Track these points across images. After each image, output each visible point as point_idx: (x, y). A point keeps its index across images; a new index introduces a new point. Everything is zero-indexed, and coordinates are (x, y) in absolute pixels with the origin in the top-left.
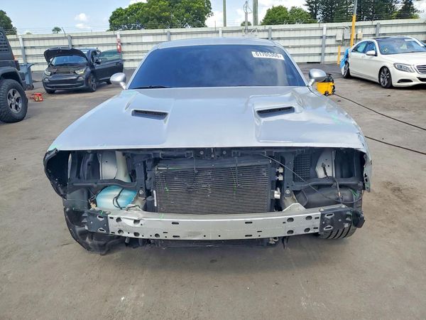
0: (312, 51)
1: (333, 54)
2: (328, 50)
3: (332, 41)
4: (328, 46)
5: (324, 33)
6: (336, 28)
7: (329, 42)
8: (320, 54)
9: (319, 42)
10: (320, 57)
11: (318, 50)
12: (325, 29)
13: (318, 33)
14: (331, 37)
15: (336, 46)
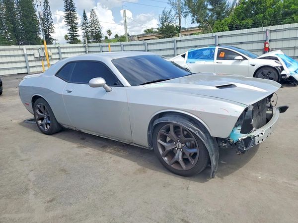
0: (19, 65)
1: (35, 66)
2: (30, 64)
3: (32, 58)
4: (30, 61)
5: (25, 52)
6: (33, 49)
7: (30, 58)
8: (26, 67)
9: (22, 59)
10: (26, 69)
11: (23, 65)
12: (25, 49)
13: (20, 53)
14: (30, 55)
15: (35, 61)
